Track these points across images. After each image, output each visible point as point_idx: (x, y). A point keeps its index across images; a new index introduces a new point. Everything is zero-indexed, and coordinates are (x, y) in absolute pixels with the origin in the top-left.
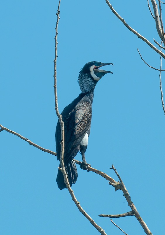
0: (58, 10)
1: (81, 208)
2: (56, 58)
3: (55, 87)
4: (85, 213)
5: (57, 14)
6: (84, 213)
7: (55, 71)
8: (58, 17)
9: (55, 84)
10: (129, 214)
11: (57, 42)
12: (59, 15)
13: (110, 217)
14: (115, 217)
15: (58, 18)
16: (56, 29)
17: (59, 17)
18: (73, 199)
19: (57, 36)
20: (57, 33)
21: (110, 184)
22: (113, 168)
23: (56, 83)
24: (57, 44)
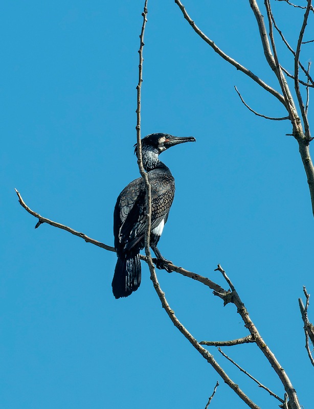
0: (145, 8)
1: (177, 320)
2: (141, 83)
3: (138, 129)
4: (183, 328)
5: (143, 15)
6: (181, 329)
7: (138, 103)
8: (144, 18)
9: (138, 124)
10: (247, 341)
11: (142, 58)
12: (146, 15)
13: (217, 345)
14: (224, 345)
15: (144, 20)
16: (141, 37)
17: (146, 19)
18: (164, 306)
19: (142, 49)
20: (142, 44)
21: (216, 294)
22: (219, 269)
23: (140, 123)
24: (142, 61)
